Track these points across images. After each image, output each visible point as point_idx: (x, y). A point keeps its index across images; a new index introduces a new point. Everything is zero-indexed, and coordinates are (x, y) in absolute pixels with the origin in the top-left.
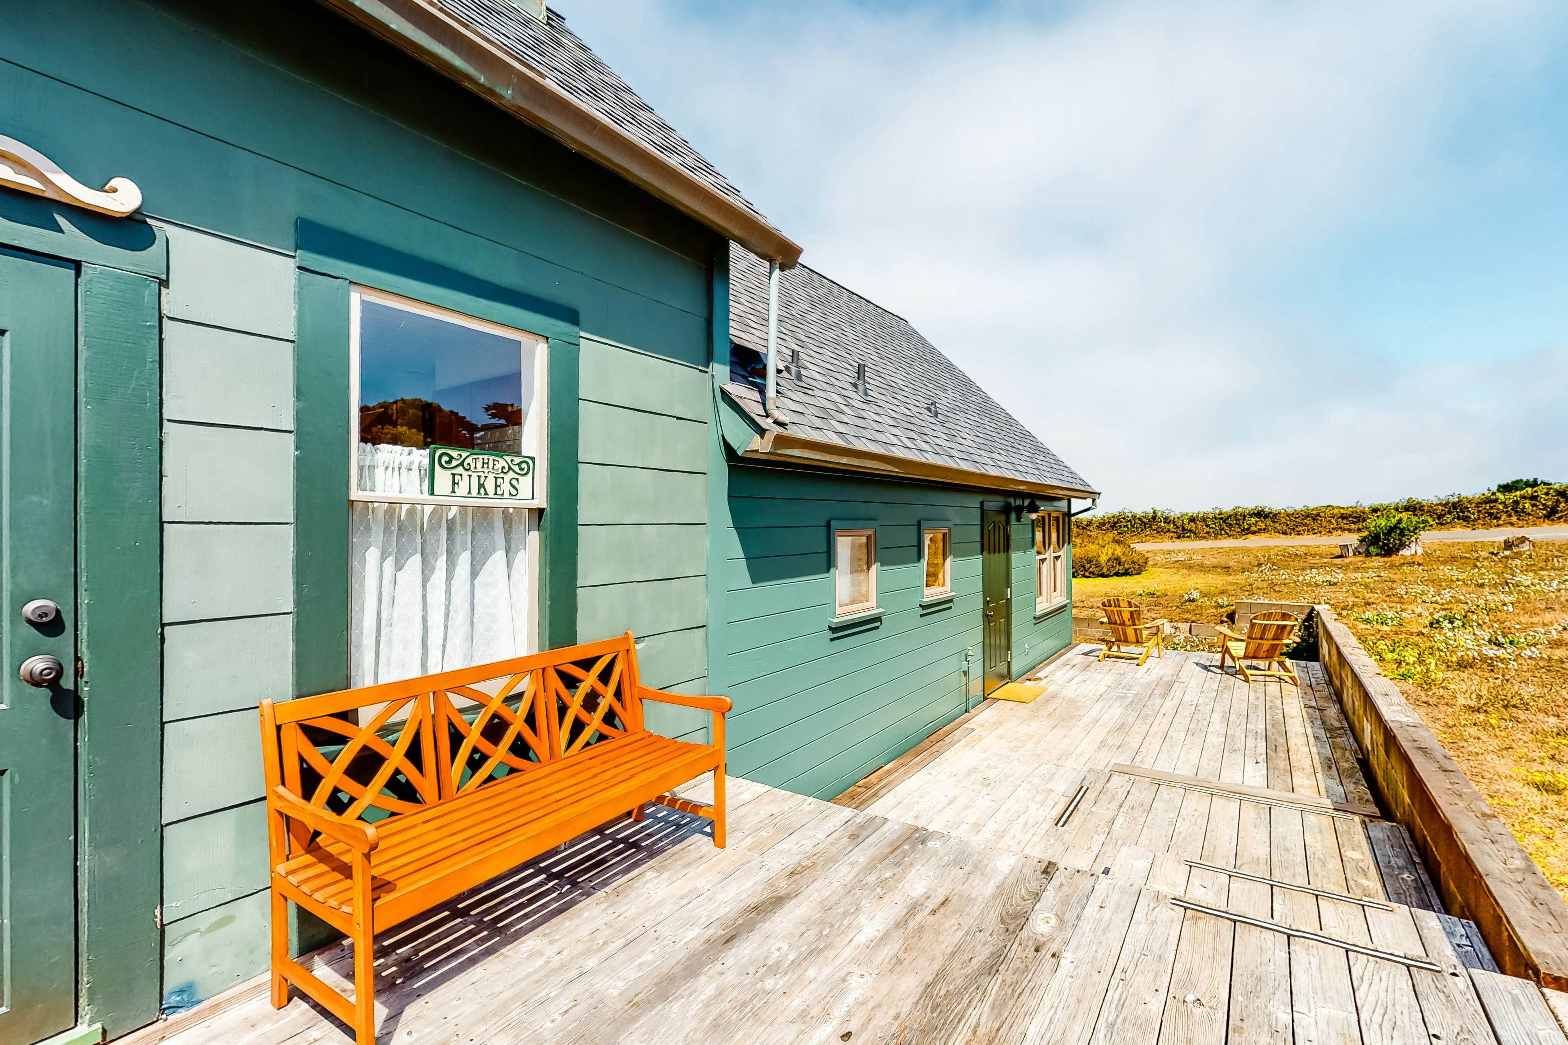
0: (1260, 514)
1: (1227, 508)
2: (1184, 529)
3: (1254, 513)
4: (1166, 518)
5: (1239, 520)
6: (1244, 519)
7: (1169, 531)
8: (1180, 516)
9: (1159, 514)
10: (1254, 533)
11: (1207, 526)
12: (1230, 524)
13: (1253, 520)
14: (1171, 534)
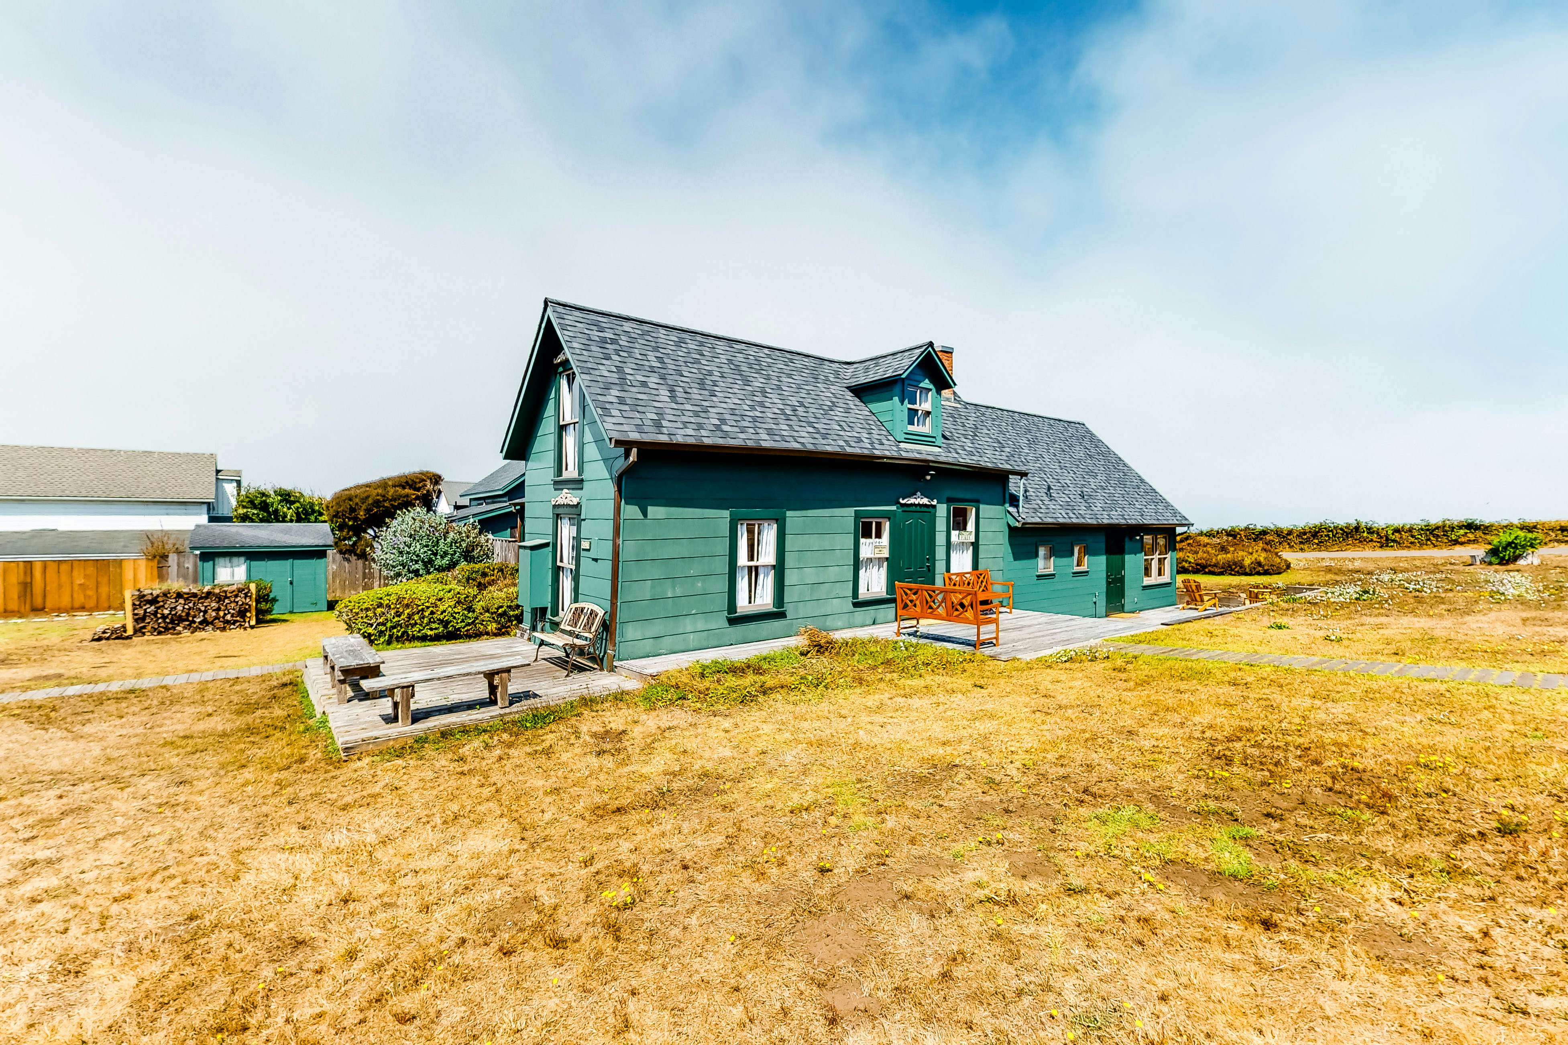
0: (1470, 526)
1: (1435, 520)
2: (1387, 539)
3: (1463, 526)
4: (1370, 528)
5: (1446, 531)
6: (1453, 531)
7: (1372, 540)
8: (1384, 526)
9: (1363, 525)
10: (1462, 544)
11: (1413, 536)
12: (1438, 535)
13: (1462, 532)
14: (1375, 544)
